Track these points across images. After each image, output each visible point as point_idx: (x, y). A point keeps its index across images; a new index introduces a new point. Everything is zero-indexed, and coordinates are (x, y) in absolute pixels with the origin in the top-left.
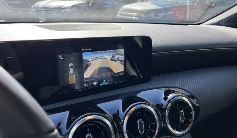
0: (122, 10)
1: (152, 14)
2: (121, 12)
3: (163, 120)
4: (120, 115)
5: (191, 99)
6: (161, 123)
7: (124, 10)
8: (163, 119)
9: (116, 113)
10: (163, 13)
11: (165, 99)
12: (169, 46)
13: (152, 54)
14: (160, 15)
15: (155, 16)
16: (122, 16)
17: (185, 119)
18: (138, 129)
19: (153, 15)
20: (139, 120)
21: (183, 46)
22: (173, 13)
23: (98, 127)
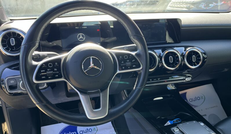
0: (172, 2)
1: (202, 5)
2: (171, 5)
7: (174, 2)
10: (214, 3)
11: (185, 50)
14: (210, 5)
15: (204, 7)
16: (172, 8)
19: (204, 6)
22: (224, 3)
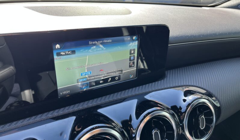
3: (181, 126)
4: (132, 122)
5: (210, 98)
6: (178, 129)
8: (181, 124)
9: (128, 118)
12: (188, 36)
13: (169, 45)
17: (206, 125)
18: (153, 138)
20: (155, 130)
21: (203, 35)
23: (107, 137)
